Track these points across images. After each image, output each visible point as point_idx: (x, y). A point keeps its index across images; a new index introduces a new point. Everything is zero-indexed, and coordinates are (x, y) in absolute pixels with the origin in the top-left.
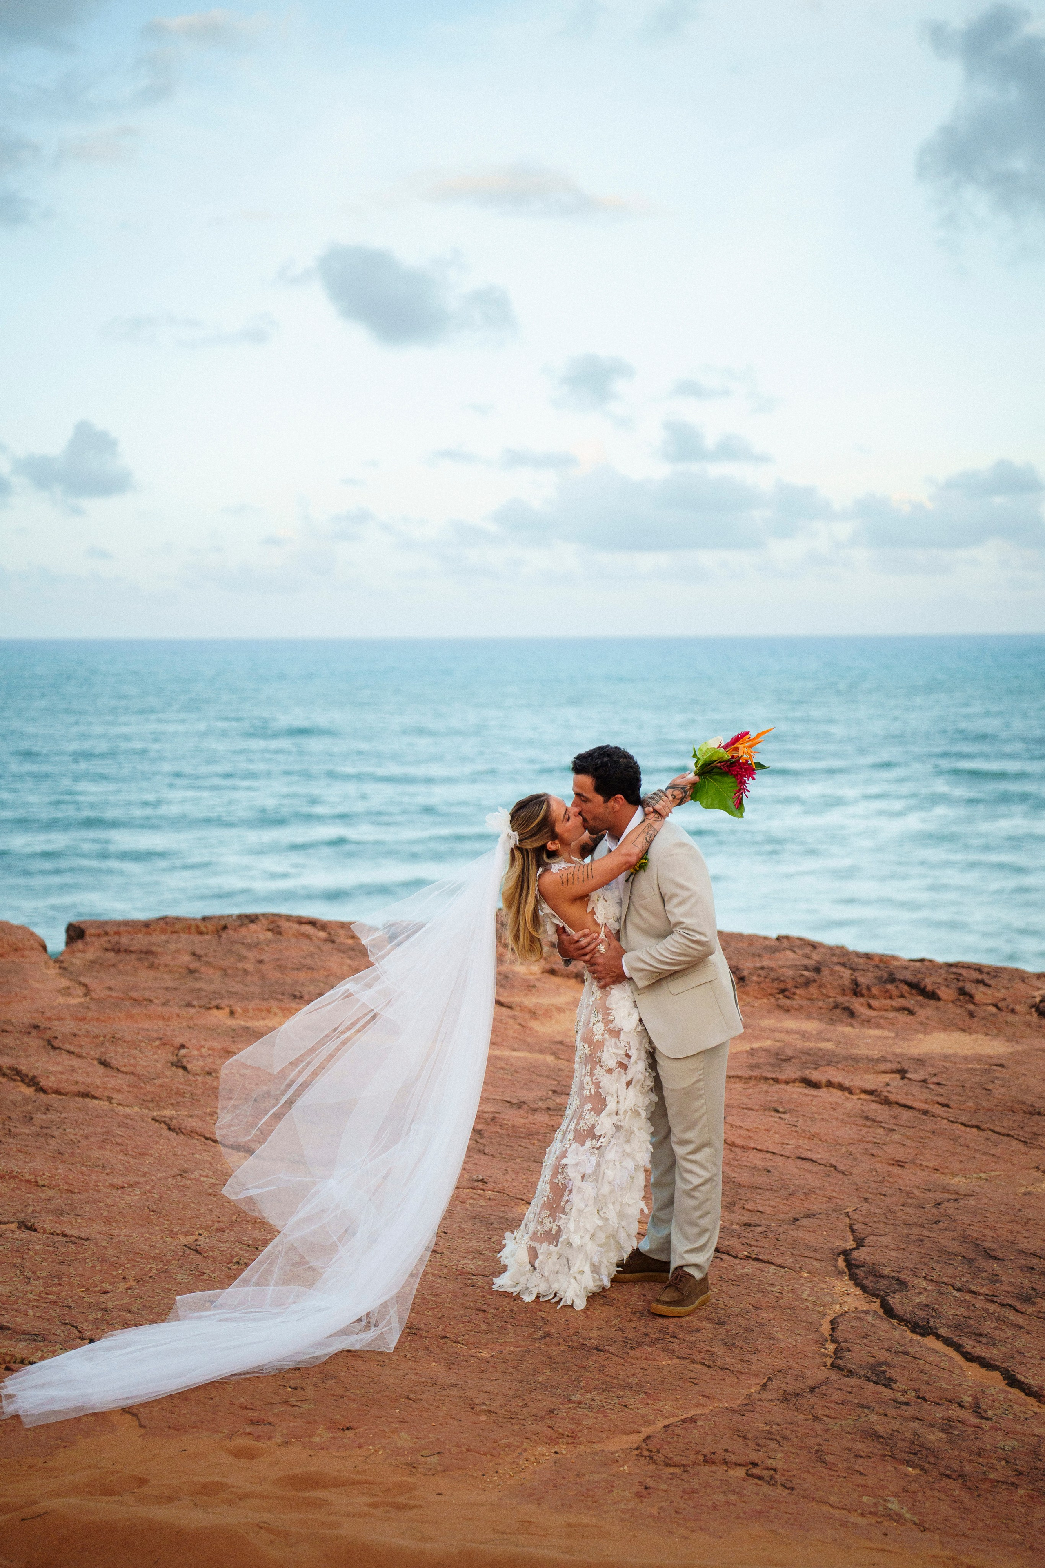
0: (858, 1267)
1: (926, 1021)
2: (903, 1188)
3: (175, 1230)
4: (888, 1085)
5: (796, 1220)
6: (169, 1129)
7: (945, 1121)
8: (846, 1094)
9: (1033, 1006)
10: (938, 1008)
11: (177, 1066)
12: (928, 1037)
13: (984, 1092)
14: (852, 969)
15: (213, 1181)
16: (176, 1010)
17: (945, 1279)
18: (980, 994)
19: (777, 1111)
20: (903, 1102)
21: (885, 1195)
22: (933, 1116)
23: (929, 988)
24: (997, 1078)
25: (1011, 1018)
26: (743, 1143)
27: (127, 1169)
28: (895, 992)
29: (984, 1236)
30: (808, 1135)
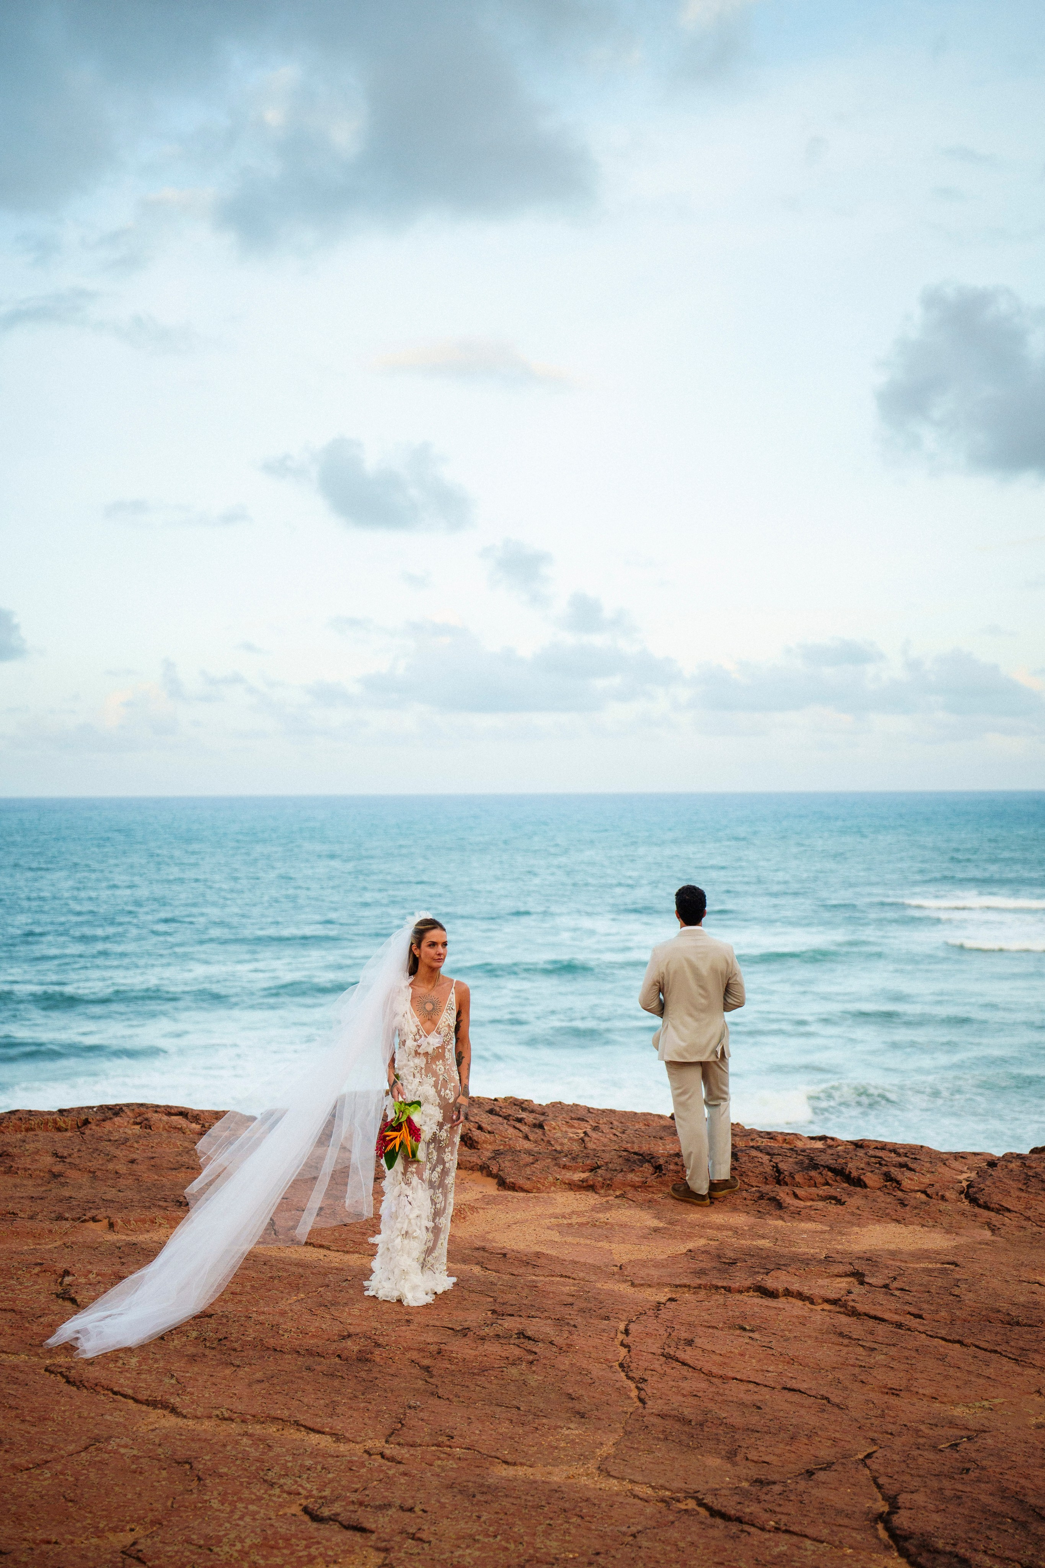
0: (906, 1538)
1: (858, 1212)
2: (908, 1424)
3: (101, 1526)
4: (850, 1292)
5: (810, 1473)
6: (68, 1382)
7: (923, 1336)
8: (807, 1303)
9: (962, 1192)
10: (866, 1197)
11: (64, 1299)
12: (865, 1230)
13: (951, 1298)
14: (768, 1154)
15: (135, 1452)
16: (47, 1225)
17: (1008, 1553)
18: (908, 1180)
19: (744, 1329)
20: (872, 1313)
21: (891, 1434)
22: (909, 1329)
23: (855, 1174)
24: (959, 1280)
25: (943, 1206)
26: (721, 1373)
27: (29, 1441)
28: (820, 1180)
29: (1023, 1487)
30: (787, 1359)
